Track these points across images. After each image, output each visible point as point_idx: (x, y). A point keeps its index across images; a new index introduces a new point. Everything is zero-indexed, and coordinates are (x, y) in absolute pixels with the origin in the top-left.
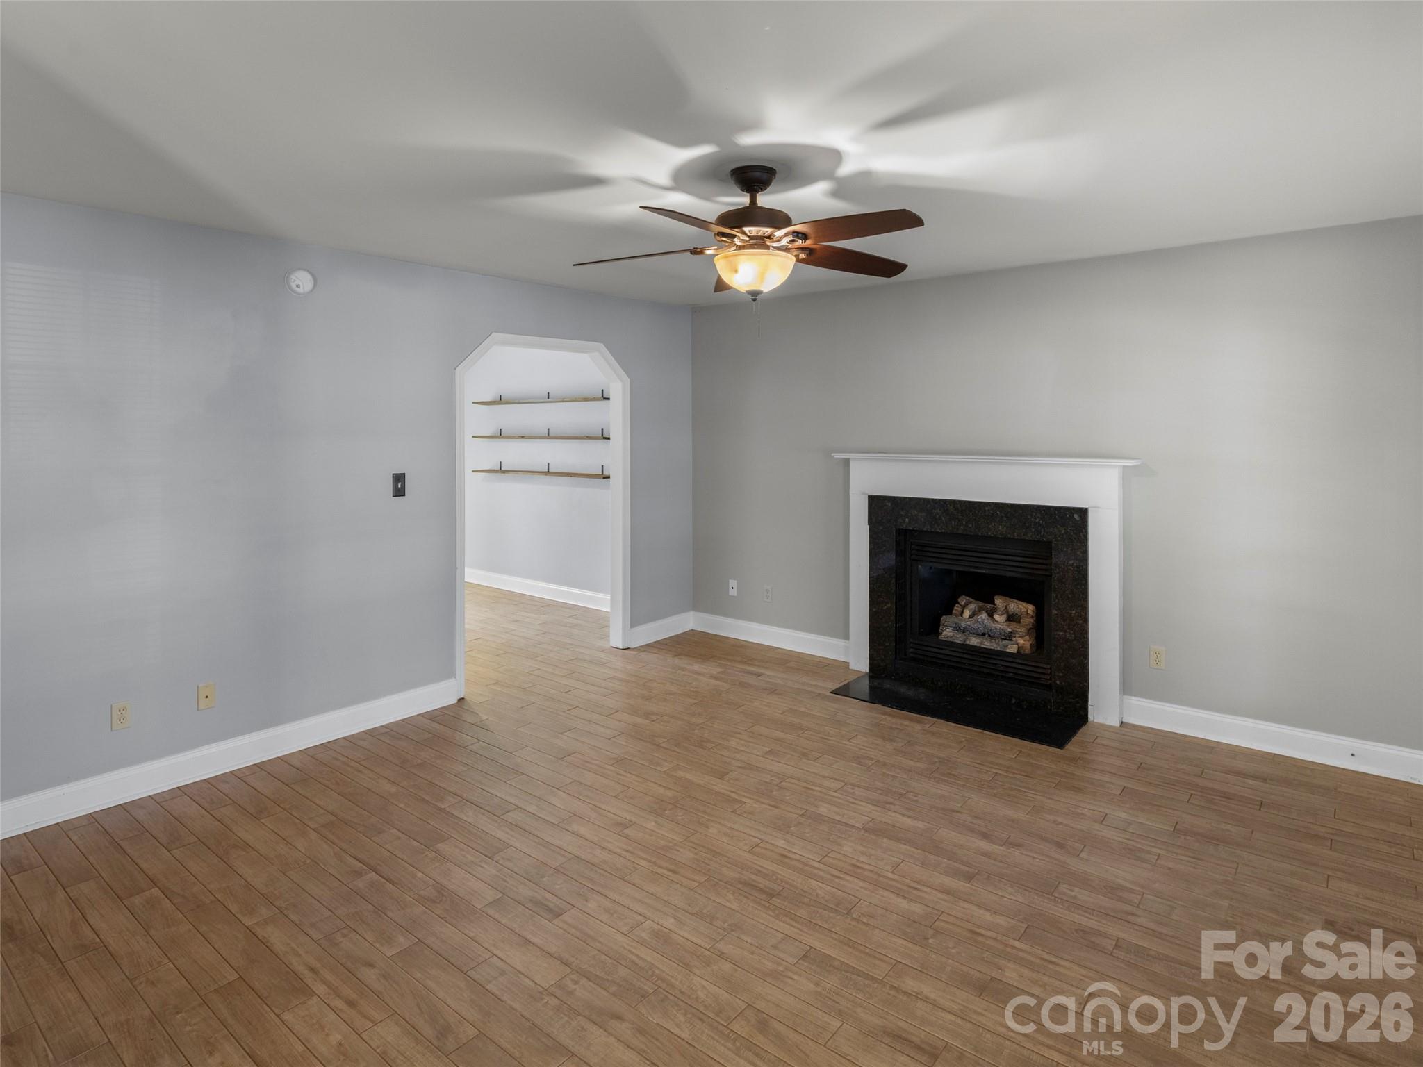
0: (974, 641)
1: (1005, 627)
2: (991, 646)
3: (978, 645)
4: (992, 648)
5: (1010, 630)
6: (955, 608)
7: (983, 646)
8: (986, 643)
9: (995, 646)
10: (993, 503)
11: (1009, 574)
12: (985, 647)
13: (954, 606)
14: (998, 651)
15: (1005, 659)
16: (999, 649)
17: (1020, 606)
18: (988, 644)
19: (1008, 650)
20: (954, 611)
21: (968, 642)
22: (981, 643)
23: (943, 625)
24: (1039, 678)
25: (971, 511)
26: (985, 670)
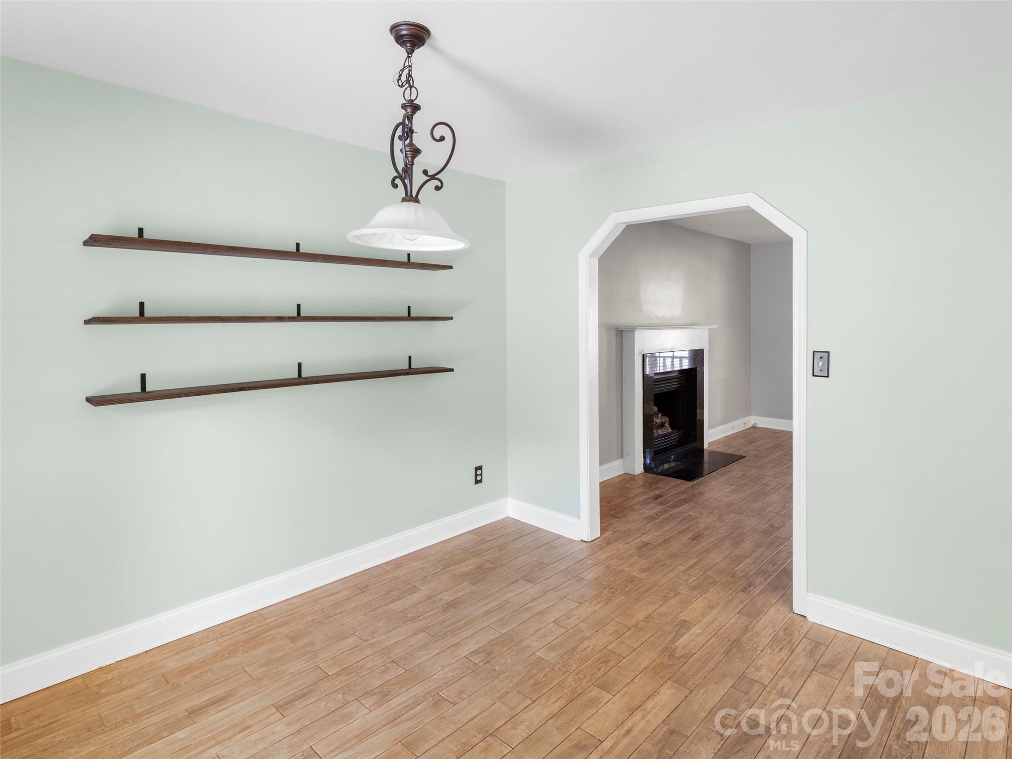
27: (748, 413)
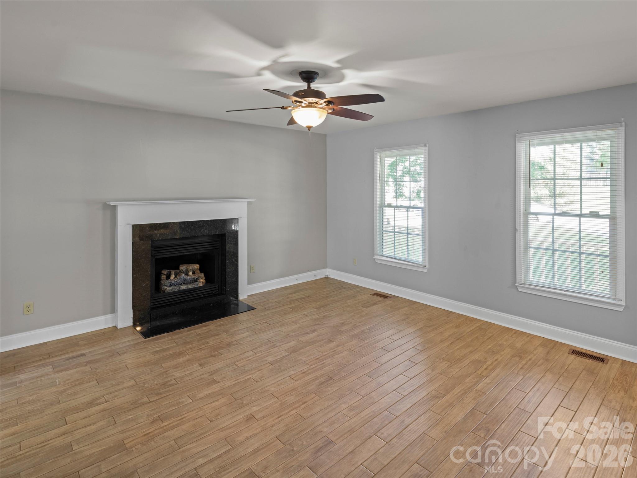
0: (183, 287)
1: (194, 276)
2: (192, 286)
3: (186, 288)
4: (193, 287)
5: (197, 277)
6: (162, 276)
7: (188, 288)
8: (189, 286)
9: (194, 286)
10: (202, 221)
11: (179, 255)
12: (189, 288)
13: (161, 276)
14: (196, 287)
15: (200, 290)
16: (196, 286)
17: (195, 266)
18: (190, 287)
19: (199, 286)
20: (162, 278)
21: (181, 289)
22: (187, 287)
23: (164, 285)
24: (212, 293)
25: (193, 225)
26: (190, 299)
27: (325, 267)
